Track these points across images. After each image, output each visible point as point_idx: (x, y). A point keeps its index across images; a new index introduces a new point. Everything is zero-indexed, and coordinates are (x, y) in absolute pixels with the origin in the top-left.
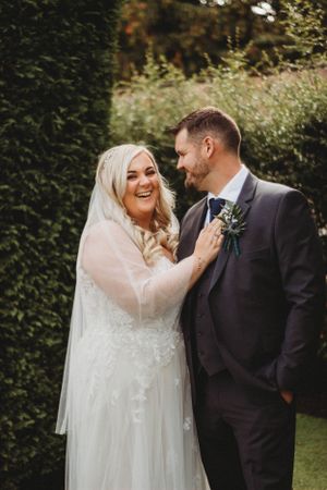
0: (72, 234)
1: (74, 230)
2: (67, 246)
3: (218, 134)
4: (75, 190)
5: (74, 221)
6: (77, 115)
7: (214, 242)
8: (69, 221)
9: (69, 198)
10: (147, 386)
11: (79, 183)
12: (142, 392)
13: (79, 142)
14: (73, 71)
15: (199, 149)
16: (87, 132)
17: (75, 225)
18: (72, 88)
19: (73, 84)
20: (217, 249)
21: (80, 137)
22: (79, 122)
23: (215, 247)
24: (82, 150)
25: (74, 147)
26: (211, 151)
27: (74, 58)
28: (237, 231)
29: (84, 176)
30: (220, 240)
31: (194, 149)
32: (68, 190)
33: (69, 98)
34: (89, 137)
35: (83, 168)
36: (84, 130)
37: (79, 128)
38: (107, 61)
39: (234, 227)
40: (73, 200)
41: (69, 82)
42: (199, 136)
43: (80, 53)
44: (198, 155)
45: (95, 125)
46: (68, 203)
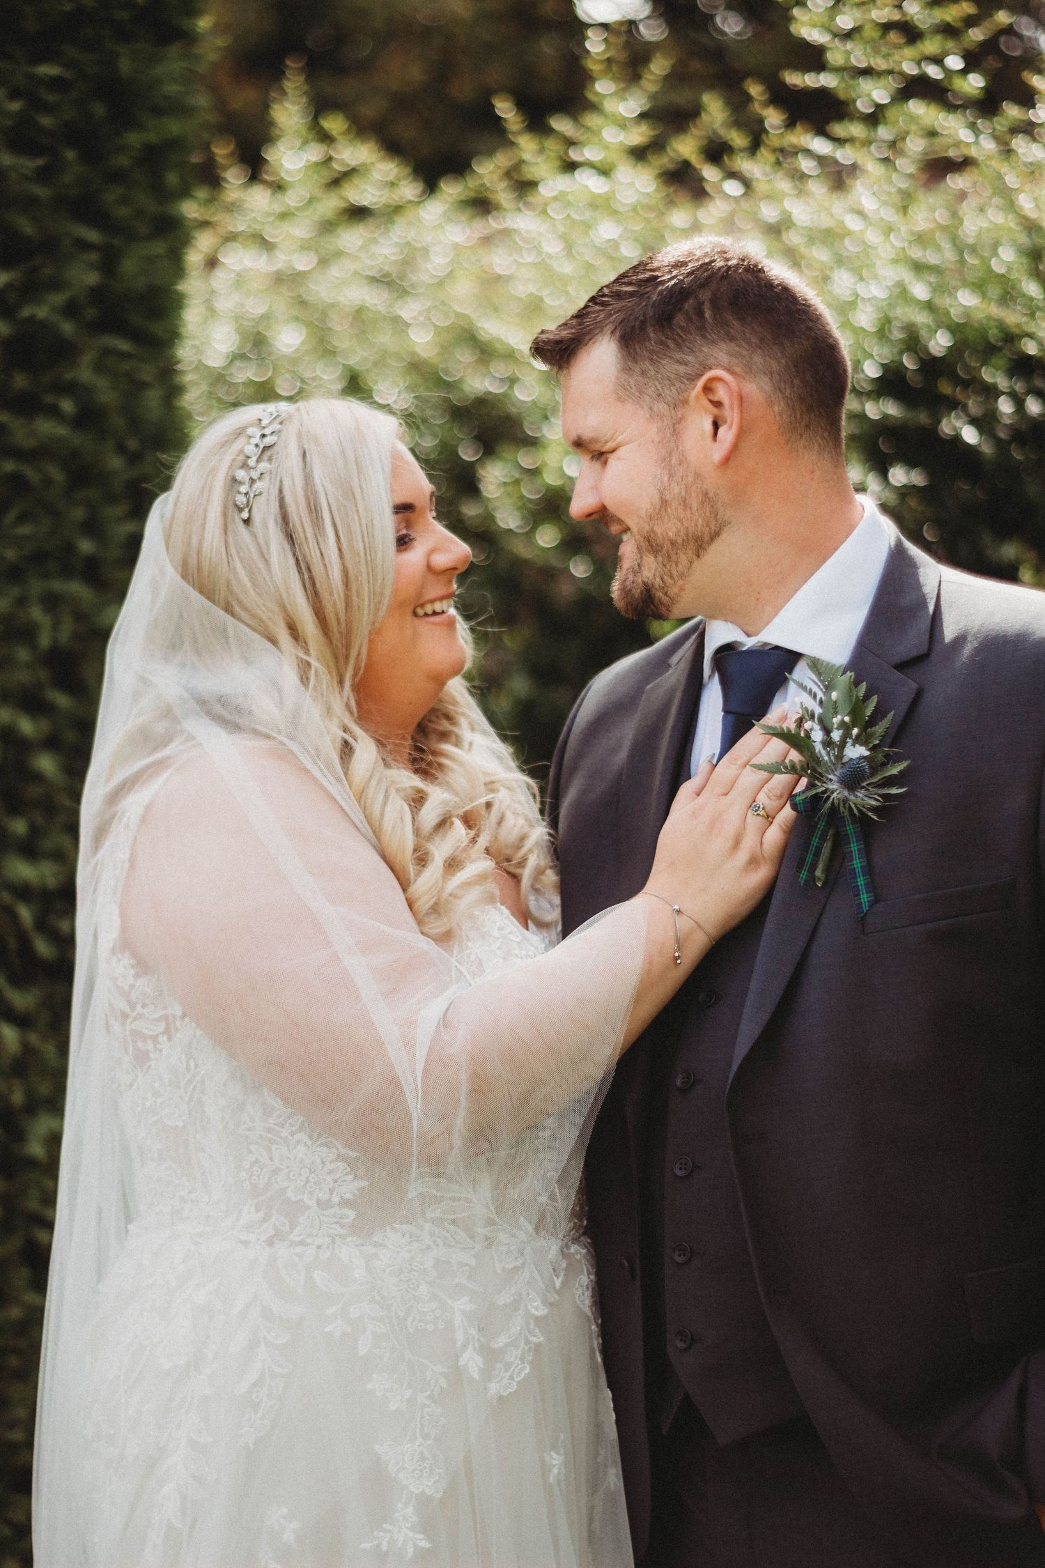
0: (38, 777)
1: (46, 764)
2: (19, 827)
3: (758, 359)
4: (52, 602)
5: (45, 726)
6: (59, 299)
7: (749, 842)
8: (26, 726)
9: (27, 634)
10: (430, 1485)
11: (67, 572)
12: (406, 1513)
13: (67, 406)
14: (46, 121)
15: (676, 428)
16: (99, 367)
17: (51, 743)
18: (42, 192)
19: (43, 175)
20: (761, 875)
21: (70, 389)
22: (67, 328)
23: (753, 862)
24: (78, 440)
25: (47, 428)
26: (727, 434)
27: (48, 70)
28: (865, 799)
29: (86, 546)
30: (774, 835)
31: (653, 431)
32: (21, 602)
33: (27, 228)
34: (106, 393)
35: (79, 514)
36: (87, 359)
37: (64, 351)
38: (173, 89)
39: (853, 780)
40: (45, 641)
41: (30, 164)
42: (670, 367)
43: (72, 52)
44: (671, 457)
45: (124, 345)
46: (23, 654)
